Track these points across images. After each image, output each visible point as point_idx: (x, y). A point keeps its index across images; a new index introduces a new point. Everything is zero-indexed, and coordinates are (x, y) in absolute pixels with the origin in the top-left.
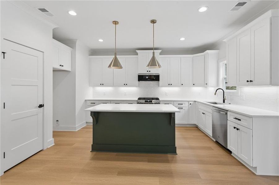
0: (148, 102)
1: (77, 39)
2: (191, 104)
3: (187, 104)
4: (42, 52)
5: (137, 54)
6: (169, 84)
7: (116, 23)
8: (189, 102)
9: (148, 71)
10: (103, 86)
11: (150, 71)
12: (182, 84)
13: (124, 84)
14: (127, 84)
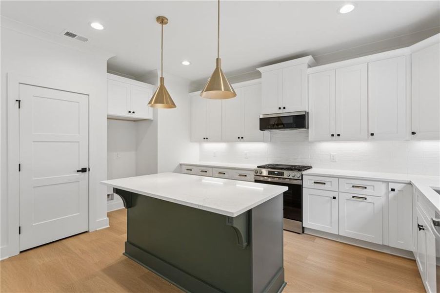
0: (276, 174)
1: (156, 70)
2: (393, 190)
3: (382, 189)
4: (86, 95)
5: (259, 75)
6: (333, 135)
7: (162, 20)
8: (387, 182)
9: (280, 108)
10: (207, 142)
11: (284, 108)
12: (372, 134)
13: (239, 138)
14: (242, 138)
